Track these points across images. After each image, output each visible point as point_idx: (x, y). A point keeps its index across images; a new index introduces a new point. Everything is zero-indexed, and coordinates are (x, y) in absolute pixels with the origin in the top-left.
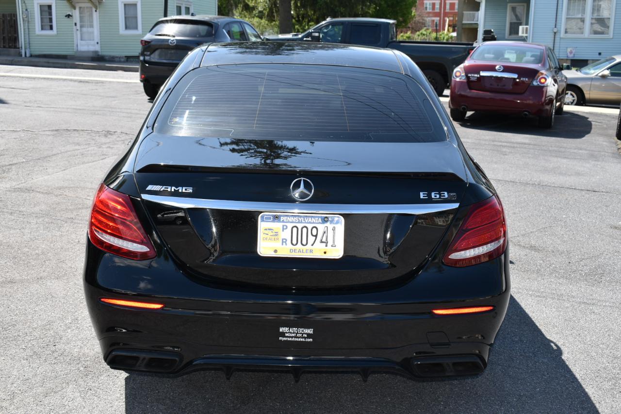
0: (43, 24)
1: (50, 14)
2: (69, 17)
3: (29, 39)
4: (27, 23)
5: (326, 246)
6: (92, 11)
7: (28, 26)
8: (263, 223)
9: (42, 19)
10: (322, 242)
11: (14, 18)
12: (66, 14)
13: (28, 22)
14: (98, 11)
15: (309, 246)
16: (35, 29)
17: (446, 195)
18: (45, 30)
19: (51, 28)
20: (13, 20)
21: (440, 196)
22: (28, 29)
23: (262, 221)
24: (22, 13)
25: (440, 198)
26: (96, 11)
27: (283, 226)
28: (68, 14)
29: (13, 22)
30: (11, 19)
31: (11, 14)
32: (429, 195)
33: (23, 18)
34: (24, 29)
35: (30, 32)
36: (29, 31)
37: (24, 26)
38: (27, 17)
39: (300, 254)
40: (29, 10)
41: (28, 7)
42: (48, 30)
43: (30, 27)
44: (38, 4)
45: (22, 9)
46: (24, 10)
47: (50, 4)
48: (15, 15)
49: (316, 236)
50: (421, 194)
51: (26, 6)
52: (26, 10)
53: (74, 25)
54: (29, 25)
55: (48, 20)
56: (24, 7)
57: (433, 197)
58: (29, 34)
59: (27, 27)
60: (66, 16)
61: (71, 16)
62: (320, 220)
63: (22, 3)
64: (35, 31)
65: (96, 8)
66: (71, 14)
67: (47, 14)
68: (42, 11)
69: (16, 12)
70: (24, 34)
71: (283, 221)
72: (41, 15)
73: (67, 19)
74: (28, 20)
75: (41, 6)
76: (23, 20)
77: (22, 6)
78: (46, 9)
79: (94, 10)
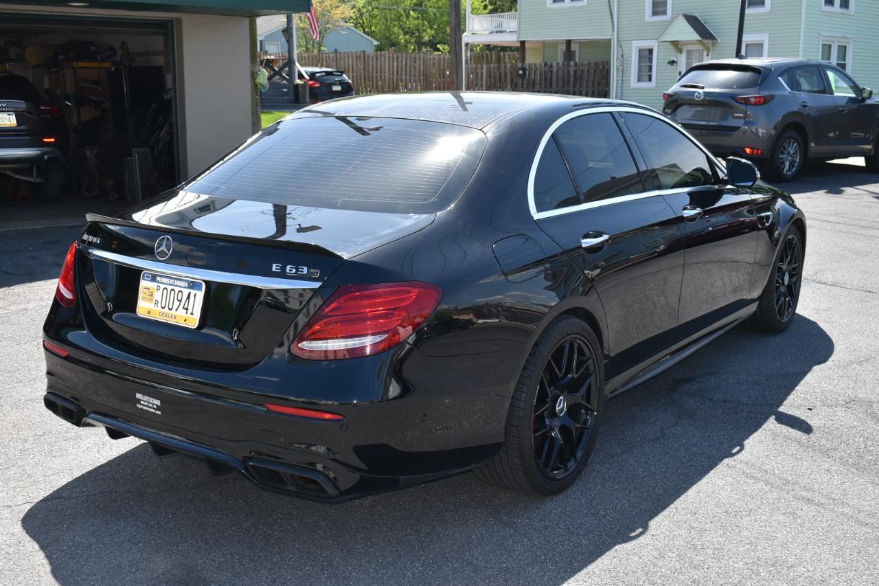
0: (641, 74)
1: (651, 60)
2: (672, 64)
3: (622, 93)
4: (621, 73)
5: (187, 313)
6: (702, 55)
7: (622, 77)
8: (143, 281)
9: (639, 66)
10: (184, 308)
11: (607, 67)
12: (668, 61)
13: (623, 72)
14: (710, 54)
15: (173, 312)
16: (630, 80)
17: (305, 270)
18: (643, 81)
19: (650, 79)
20: (605, 70)
21: (297, 270)
22: (622, 80)
23: (143, 279)
24: (617, 60)
25: (296, 273)
26: (708, 55)
27: (158, 286)
28: (672, 59)
29: (606, 72)
30: (604, 68)
31: (605, 62)
32: (283, 268)
33: (617, 67)
34: (617, 81)
35: (624, 85)
36: (622, 83)
37: (617, 77)
38: (622, 65)
39: (166, 318)
40: (625, 56)
41: (624, 52)
42: (646, 81)
43: (624, 78)
44: (636, 47)
45: (617, 54)
46: (620, 56)
47: (651, 48)
48: (609, 63)
49: (180, 301)
50: (274, 266)
51: (622, 51)
52: (622, 56)
53: (678, 73)
54: (624, 75)
55: (648, 69)
56: (620, 52)
57: (288, 271)
58: (622, 87)
59: (620, 78)
60: (669, 63)
61: (675, 62)
62: (186, 284)
63: (618, 48)
64: (630, 83)
65: (708, 50)
66: (675, 59)
67: (647, 60)
68: (640, 57)
69: (610, 59)
70: (617, 87)
71: (158, 282)
72: (640, 62)
73: (670, 67)
74: (623, 70)
75: (640, 50)
76: (617, 69)
77: (618, 51)
78: (647, 53)
79: (705, 53)
